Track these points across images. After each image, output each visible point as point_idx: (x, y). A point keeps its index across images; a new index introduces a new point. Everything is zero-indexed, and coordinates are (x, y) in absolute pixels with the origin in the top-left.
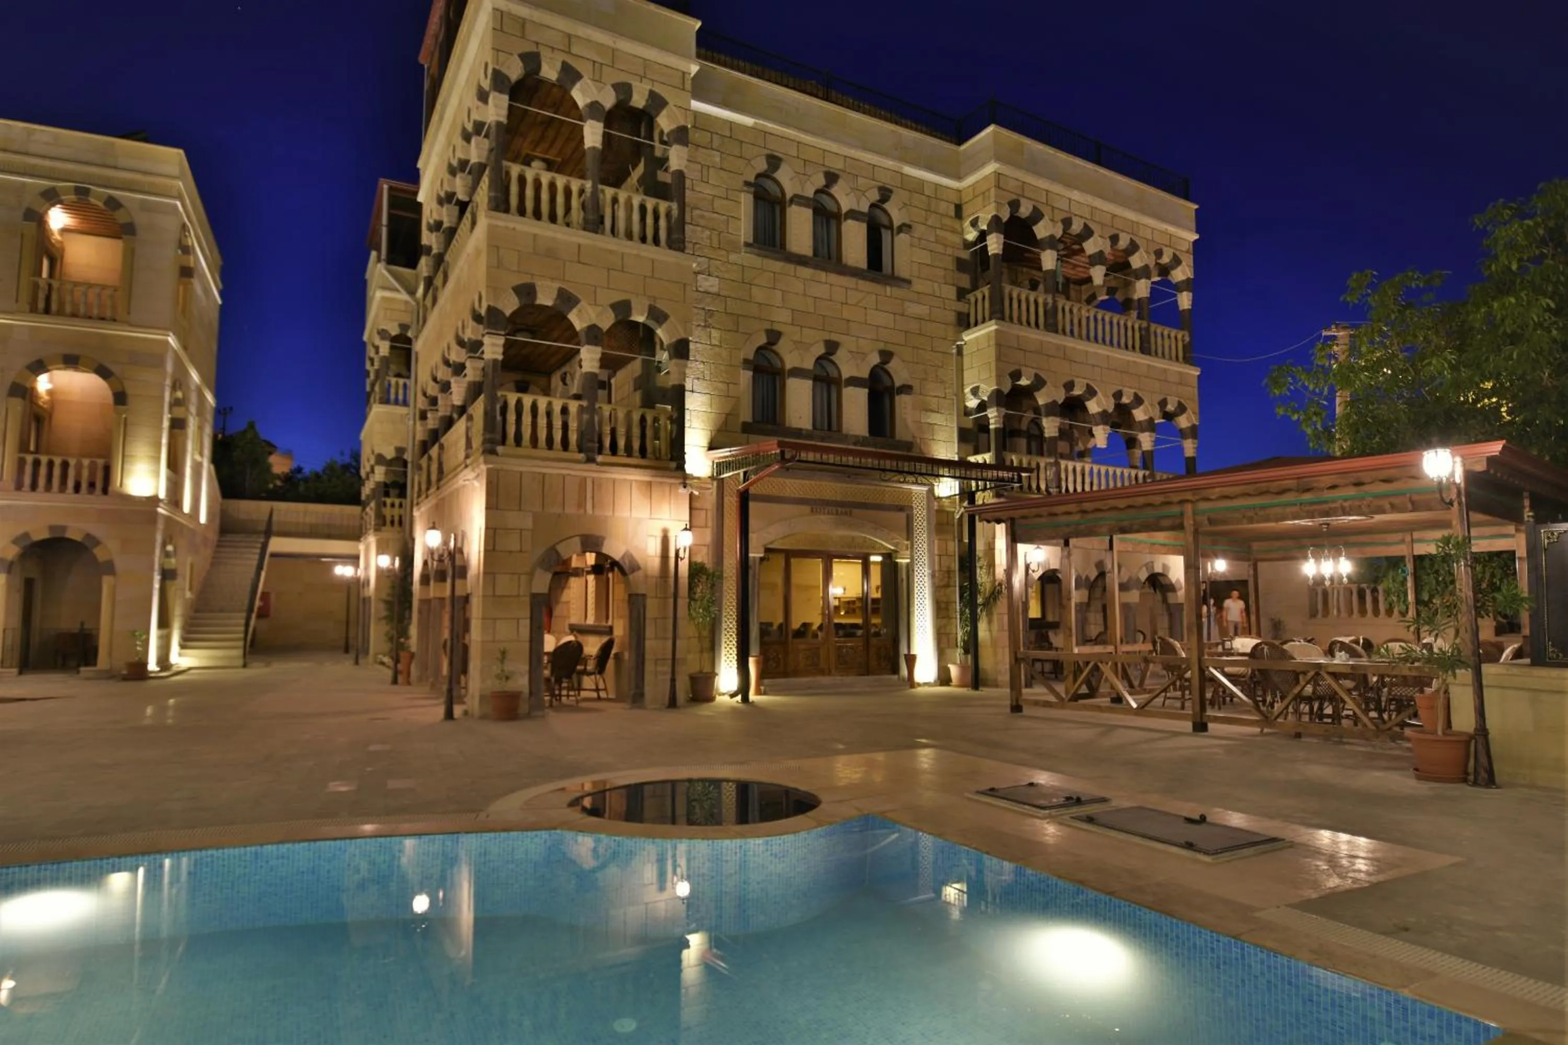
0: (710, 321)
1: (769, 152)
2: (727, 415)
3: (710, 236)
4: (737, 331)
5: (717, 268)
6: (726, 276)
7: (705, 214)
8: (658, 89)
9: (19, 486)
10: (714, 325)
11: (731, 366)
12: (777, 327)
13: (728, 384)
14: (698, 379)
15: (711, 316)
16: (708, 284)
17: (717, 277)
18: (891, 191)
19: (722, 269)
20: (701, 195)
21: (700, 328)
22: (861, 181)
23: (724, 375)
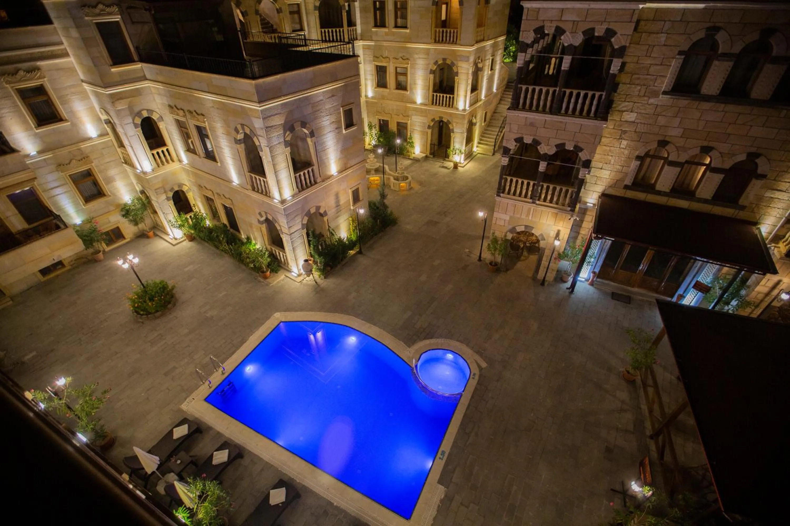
0: (623, 136)
2: (617, 180)
3: (640, 90)
4: (639, 141)
5: (638, 107)
6: (643, 111)
7: (641, 76)
9: (433, 104)
10: (625, 138)
11: (629, 158)
12: (667, 139)
13: (623, 166)
14: (606, 163)
15: (624, 134)
16: (629, 116)
17: (636, 112)
19: (641, 108)
20: (642, 65)
21: (615, 140)
23: (622, 162)
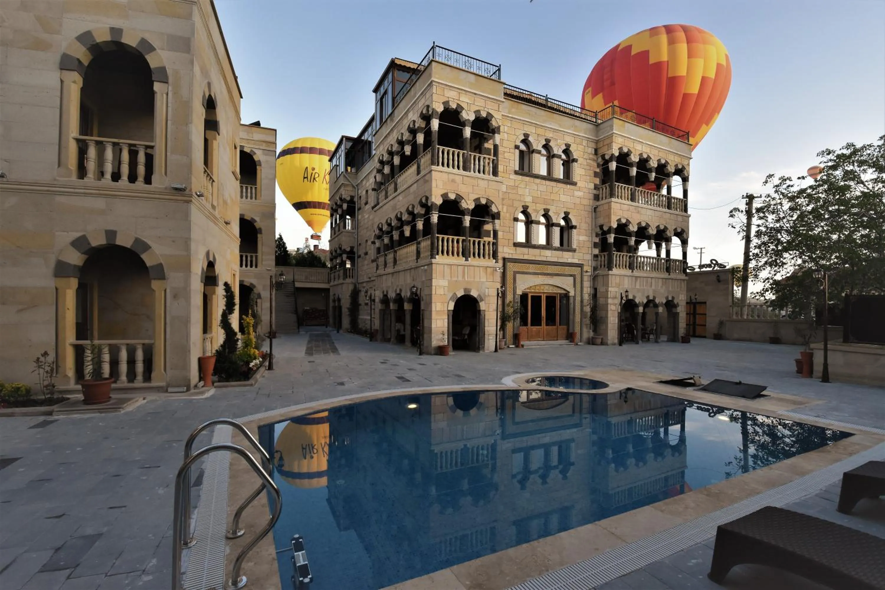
1: (525, 132)
2: (509, 240)
3: (503, 168)
4: (512, 206)
6: (509, 184)
7: (501, 159)
8: (491, 112)
10: (504, 204)
11: (510, 220)
12: (527, 204)
13: (509, 227)
15: (503, 201)
17: (505, 185)
18: (570, 145)
19: (507, 181)
22: (559, 141)
23: (508, 224)
